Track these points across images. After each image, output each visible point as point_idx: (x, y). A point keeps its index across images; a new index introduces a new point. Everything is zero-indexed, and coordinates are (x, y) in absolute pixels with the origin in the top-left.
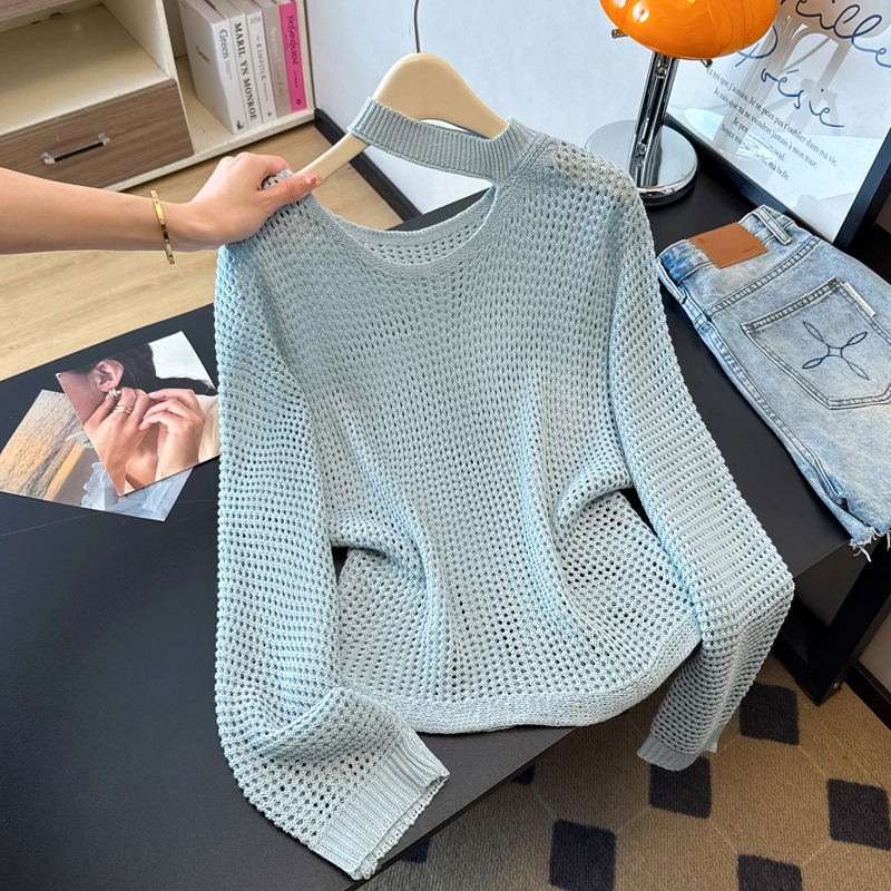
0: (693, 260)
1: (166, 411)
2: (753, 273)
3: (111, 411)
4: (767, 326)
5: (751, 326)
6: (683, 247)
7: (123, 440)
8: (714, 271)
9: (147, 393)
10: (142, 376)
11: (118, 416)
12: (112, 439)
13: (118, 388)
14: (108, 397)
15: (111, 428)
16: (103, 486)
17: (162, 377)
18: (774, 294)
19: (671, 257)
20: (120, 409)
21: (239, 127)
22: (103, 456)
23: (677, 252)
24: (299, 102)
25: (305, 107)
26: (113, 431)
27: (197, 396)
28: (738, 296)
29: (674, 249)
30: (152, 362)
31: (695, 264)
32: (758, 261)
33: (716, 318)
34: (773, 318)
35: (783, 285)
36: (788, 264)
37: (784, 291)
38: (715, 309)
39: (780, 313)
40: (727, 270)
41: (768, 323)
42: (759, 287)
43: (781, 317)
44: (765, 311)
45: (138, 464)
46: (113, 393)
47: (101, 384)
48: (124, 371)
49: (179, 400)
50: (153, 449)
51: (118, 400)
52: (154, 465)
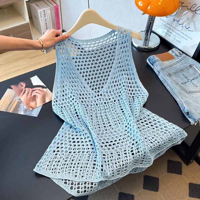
1: (36, 92)
2: (171, 63)
3: (24, 93)
7: (28, 99)
8: (161, 62)
10: (30, 85)
12: (26, 99)
13: (25, 88)
14: (23, 90)
16: (23, 109)
18: (176, 68)
20: (26, 92)
25: (60, 29)
27: (43, 89)
30: (31, 82)
32: (172, 60)
33: (161, 72)
34: (175, 73)
35: (178, 66)
36: (180, 61)
37: (178, 67)
38: (160, 70)
39: (177, 72)
40: (164, 62)
41: (173, 74)
42: (172, 66)
43: (177, 73)
44: (172, 71)
45: (32, 104)
46: (24, 89)
47: (21, 87)
48: (26, 84)
49: (39, 90)
50: (35, 100)
51: (26, 90)
52: (36, 104)
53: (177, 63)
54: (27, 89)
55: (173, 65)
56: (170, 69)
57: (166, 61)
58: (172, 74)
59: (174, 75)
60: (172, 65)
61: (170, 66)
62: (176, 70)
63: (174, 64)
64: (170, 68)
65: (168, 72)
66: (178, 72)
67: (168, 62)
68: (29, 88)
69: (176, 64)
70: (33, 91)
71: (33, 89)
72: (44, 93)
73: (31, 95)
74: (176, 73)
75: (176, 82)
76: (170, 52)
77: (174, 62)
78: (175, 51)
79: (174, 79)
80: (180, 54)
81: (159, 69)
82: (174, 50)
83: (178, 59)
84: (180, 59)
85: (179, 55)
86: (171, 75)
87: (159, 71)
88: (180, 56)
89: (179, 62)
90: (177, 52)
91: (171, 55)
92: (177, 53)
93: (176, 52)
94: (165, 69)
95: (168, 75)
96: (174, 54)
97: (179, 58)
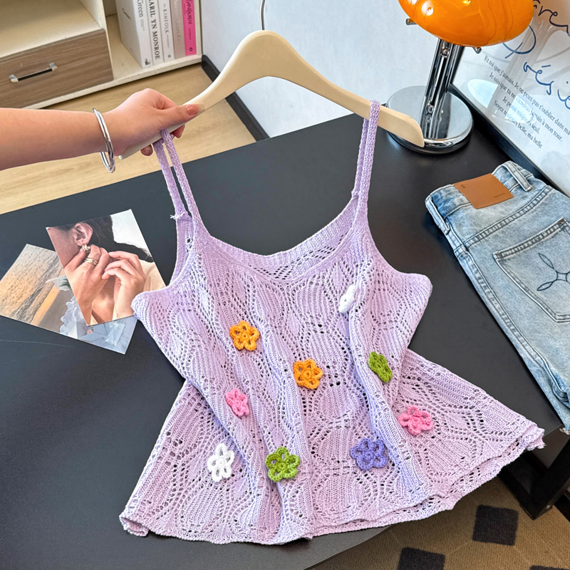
0: (456, 201)
1: (120, 268)
2: (503, 213)
3: (83, 261)
4: (512, 256)
5: (500, 255)
6: (449, 191)
7: (91, 284)
8: (472, 211)
9: (108, 252)
10: (104, 239)
11: (88, 265)
12: (83, 282)
13: (88, 245)
14: (81, 250)
15: (82, 274)
16: (76, 321)
17: (118, 242)
18: (518, 229)
19: (439, 197)
20: (89, 260)
21: (147, 63)
22: (77, 294)
23: (444, 194)
24: (191, 49)
25: (195, 53)
26: (84, 275)
27: (140, 261)
28: (491, 230)
29: (442, 191)
30: (112, 230)
31: (457, 204)
32: (506, 205)
33: (472, 249)
34: (516, 249)
35: (525, 223)
36: (529, 208)
37: (526, 228)
38: (472, 241)
39: (522, 246)
40: (482, 210)
41: (512, 253)
42: (507, 224)
43: (522, 249)
44: (510, 244)
45: (101, 305)
46: (85, 248)
47: (77, 239)
48: (93, 233)
49: (128, 261)
50: (111, 295)
51: (89, 253)
52: (111, 307)
53: (522, 212)
54: (93, 247)
55: (511, 219)
56: (501, 235)
57: (489, 208)
58: (507, 253)
59: (513, 258)
60: (507, 221)
61: (503, 223)
62: (521, 238)
63: (514, 216)
64: (503, 232)
65: (496, 246)
66: (526, 245)
67: (495, 208)
68: (99, 247)
69: (518, 215)
70: (112, 260)
71: (112, 254)
72: (140, 277)
73: (103, 272)
74: (519, 251)
75: (520, 283)
76: (498, 173)
77: (513, 211)
78: (513, 169)
79: (516, 274)
80: (529, 181)
81: (469, 236)
82: (509, 165)
83: (524, 198)
84: (528, 200)
85: (525, 184)
86: (507, 258)
87: (467, 245)
88: (529, 188)
89: (526, 209)
90: (518, 176)
91: (500, 185)
92: (521, 178)
93: (516, 173)
94: (487, 236)
95: (495, 257)
96: (509, 183)
97: (526, 197)
